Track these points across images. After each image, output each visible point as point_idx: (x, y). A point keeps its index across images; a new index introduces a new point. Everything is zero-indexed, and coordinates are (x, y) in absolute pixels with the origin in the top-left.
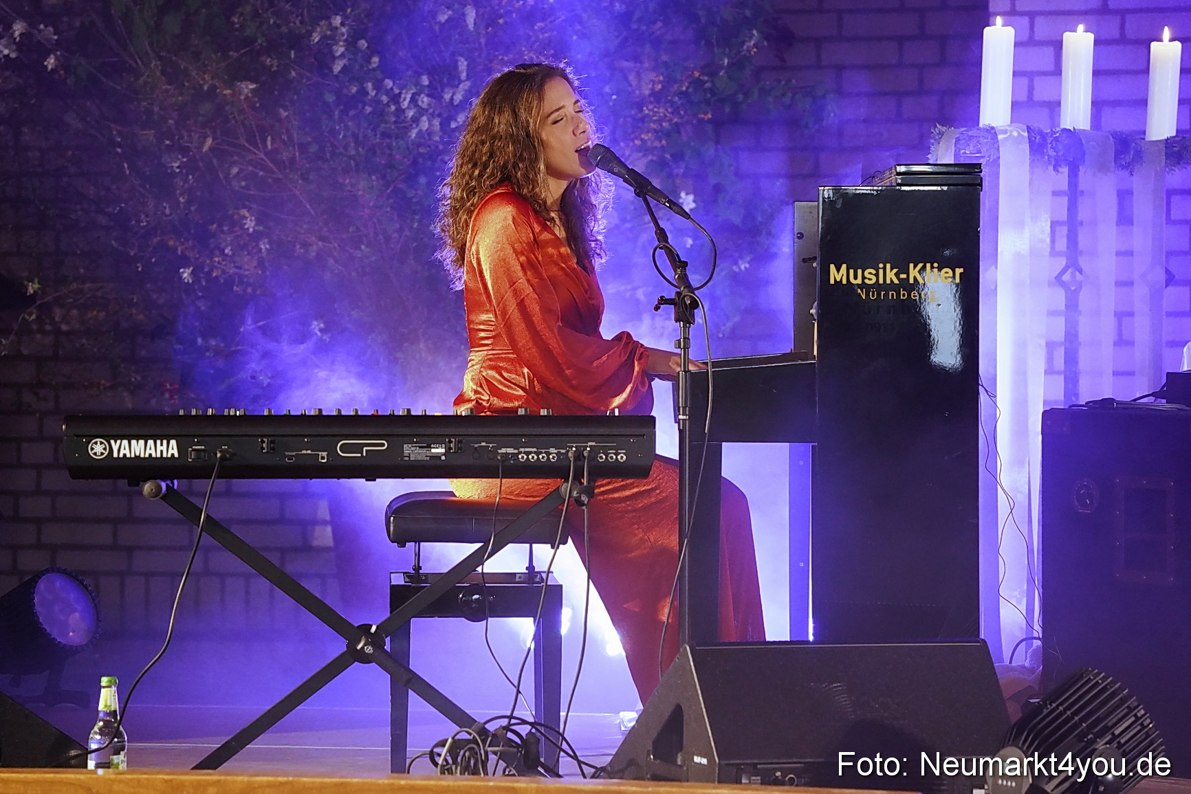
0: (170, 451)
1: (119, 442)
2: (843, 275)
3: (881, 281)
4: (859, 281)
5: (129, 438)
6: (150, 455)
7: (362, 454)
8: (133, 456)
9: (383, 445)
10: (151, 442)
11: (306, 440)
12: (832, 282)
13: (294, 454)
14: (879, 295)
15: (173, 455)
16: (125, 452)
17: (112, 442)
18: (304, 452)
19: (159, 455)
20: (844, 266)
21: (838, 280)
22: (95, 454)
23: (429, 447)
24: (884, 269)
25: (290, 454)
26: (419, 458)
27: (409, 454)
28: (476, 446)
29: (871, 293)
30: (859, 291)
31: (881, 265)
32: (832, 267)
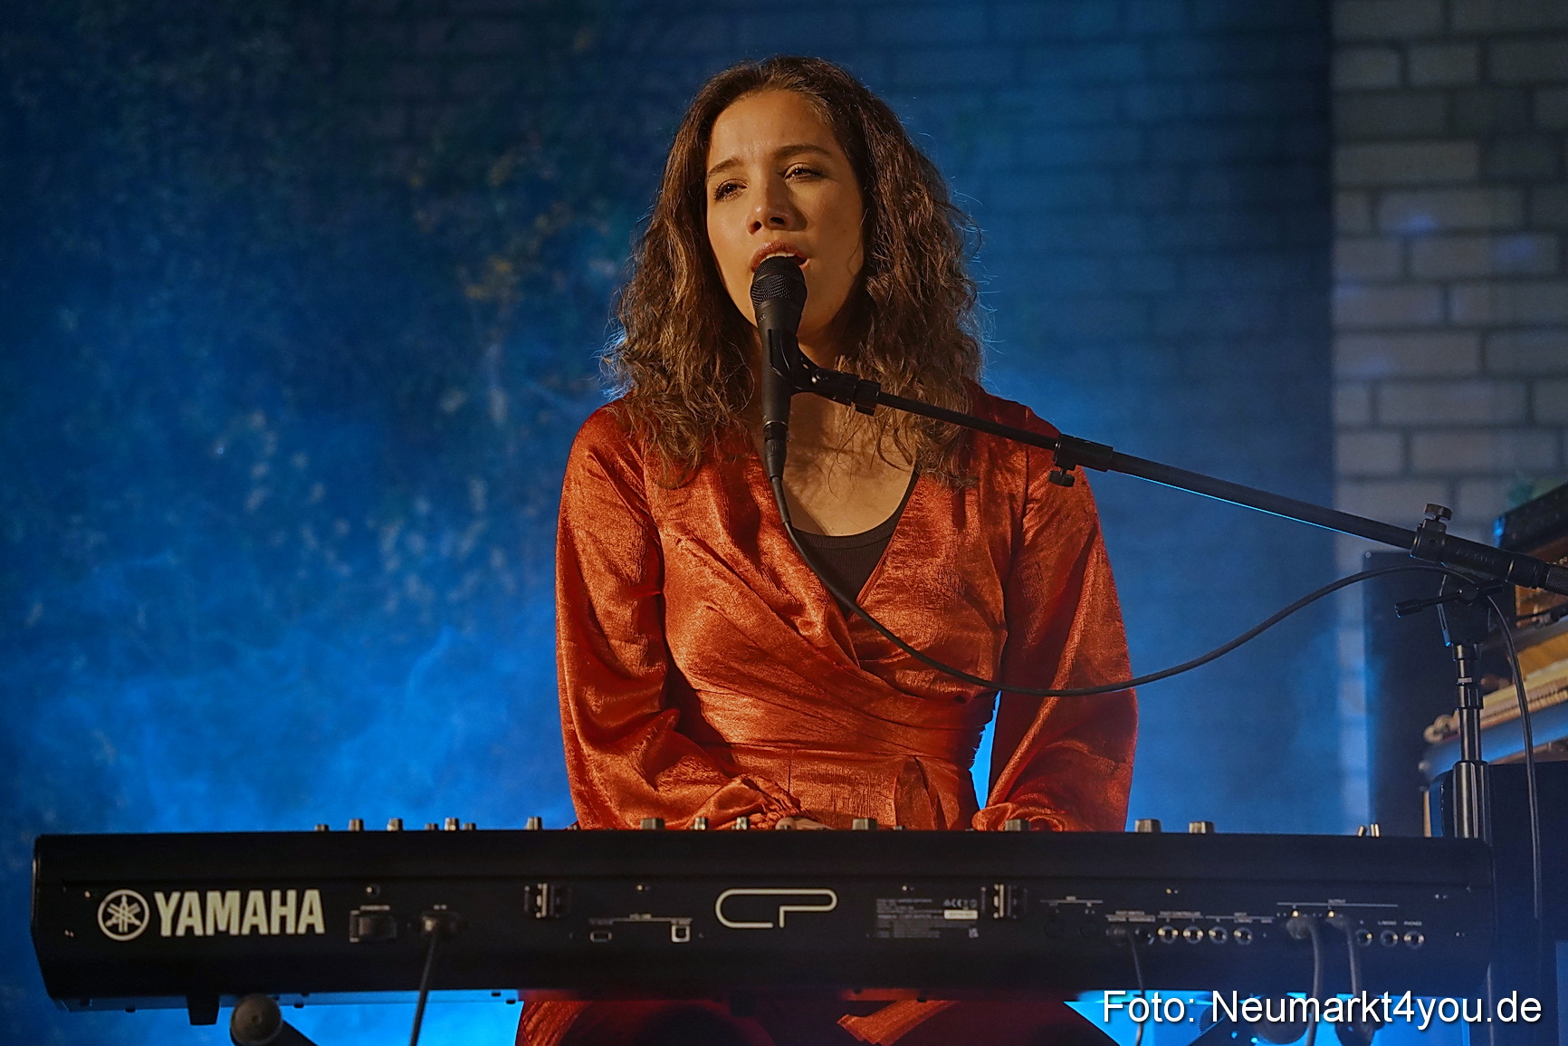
0: (305, 919)
1: (175, 896)
5: (203, 886)
6: (255, 928)
7: (776, 922)
8: (210, 931)
9: (828, 900)
10: (256, 896)
11: (640, 888)
13: (610, 922)
15: (311, 927)
16: (190, 922)
17: (159, 897)
18: (635, 917)
19: (275, 930)
22: (114, 929)
23: (939, 905)
25: (600, 922)
26: (916, 932)
27: (891, 922)
28: (1054, 903)
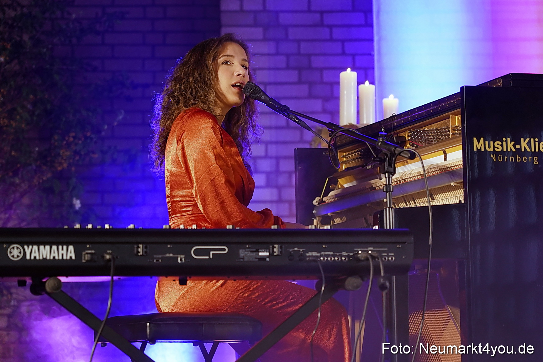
0: (69, 255)
1: (30, 247)
2: (481, 145)
3: (505, 150)
4: (491, 149)
5: (38, 244)
6: (54, 257)
7: (209, 256)
8: (41, 258)
9: (224, 250)
10: (54, 247)
11: (169, 246)
12: (475, 149)
13: (160, 256)
14: (504, 159)
15: (71, 257)
16: (35, 255)
17: (26, 247)
18: (168, 255)
19: (60, 258)
20: (482, 139)
21: (479, 148)
22: (13, 256)
23: (258, 251)
24: (506, 141)
25: (158, 256)
26: (251, 259)
27: (243, 256)
28: (291, 250)
29: (499, 157)
30: (492, 156)
31: (504, 139)
32: (475, 139)
